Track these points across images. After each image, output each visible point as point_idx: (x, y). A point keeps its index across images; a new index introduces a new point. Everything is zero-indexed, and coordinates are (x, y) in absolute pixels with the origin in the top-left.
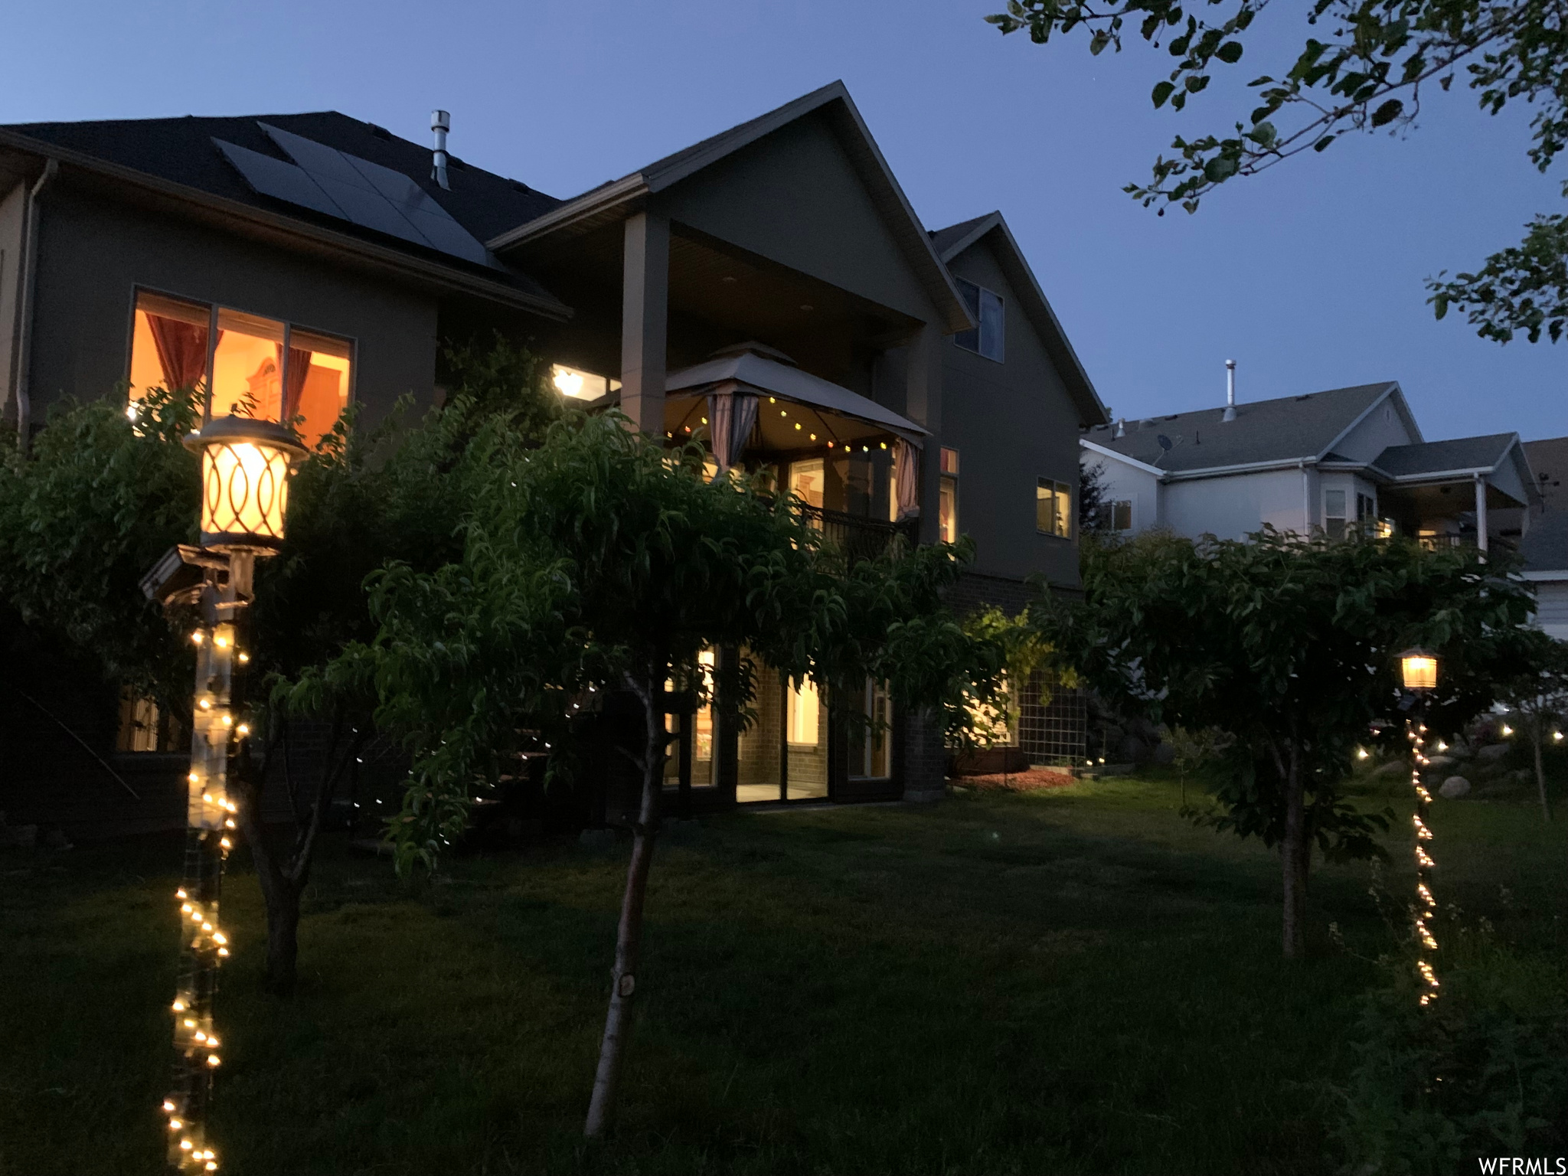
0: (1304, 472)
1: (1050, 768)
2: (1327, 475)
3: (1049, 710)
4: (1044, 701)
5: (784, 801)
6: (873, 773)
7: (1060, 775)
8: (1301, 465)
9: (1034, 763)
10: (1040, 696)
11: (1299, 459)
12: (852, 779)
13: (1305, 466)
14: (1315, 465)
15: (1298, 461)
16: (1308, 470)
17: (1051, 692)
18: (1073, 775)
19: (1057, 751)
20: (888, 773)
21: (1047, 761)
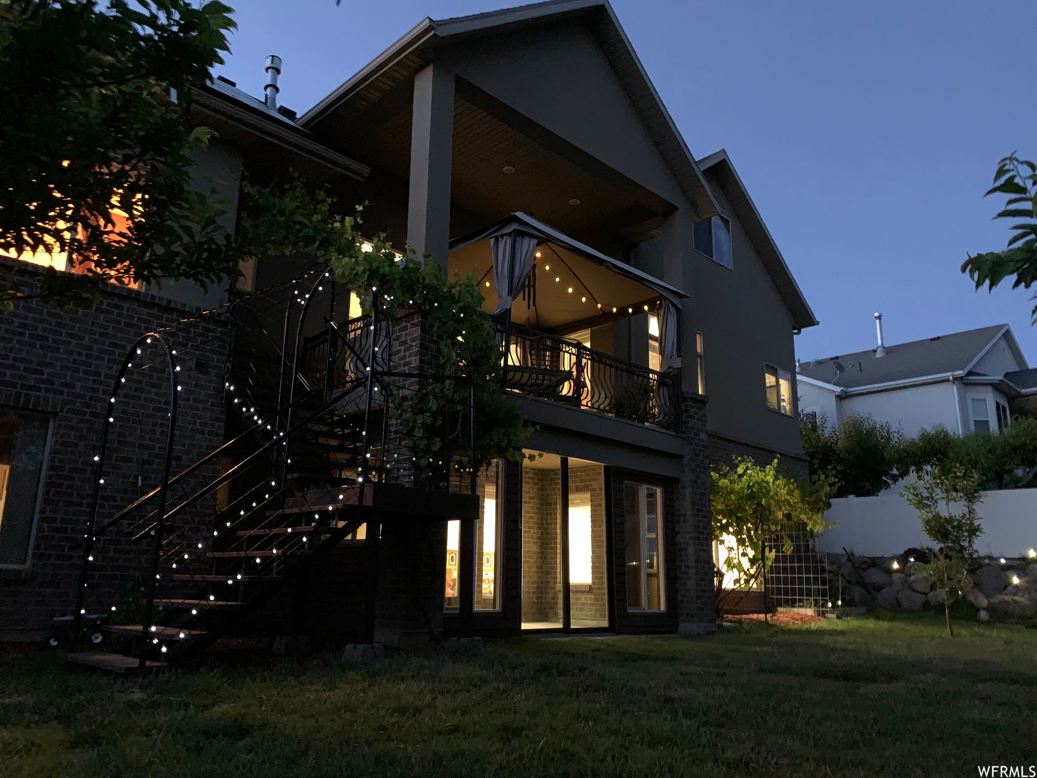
0: (954, 383)
1: (796, 610)
2: (968, 388)
3: (792, 557)
4: (787, 550)
5: (567, 630)
6: (649, 608)
7: (806, 615)
8: (951, 378)
9: (781, 606)
10: (783, 545)
11: (949, 374)
12: (631, 610)
13: (955, 379)
14: (962, 378)
15: (949, 375)
16: (956, 382)
17: (792, 541)
18: (819, 615)
19: (801, 594)
20: (663, 608)
21: (792, 603)
